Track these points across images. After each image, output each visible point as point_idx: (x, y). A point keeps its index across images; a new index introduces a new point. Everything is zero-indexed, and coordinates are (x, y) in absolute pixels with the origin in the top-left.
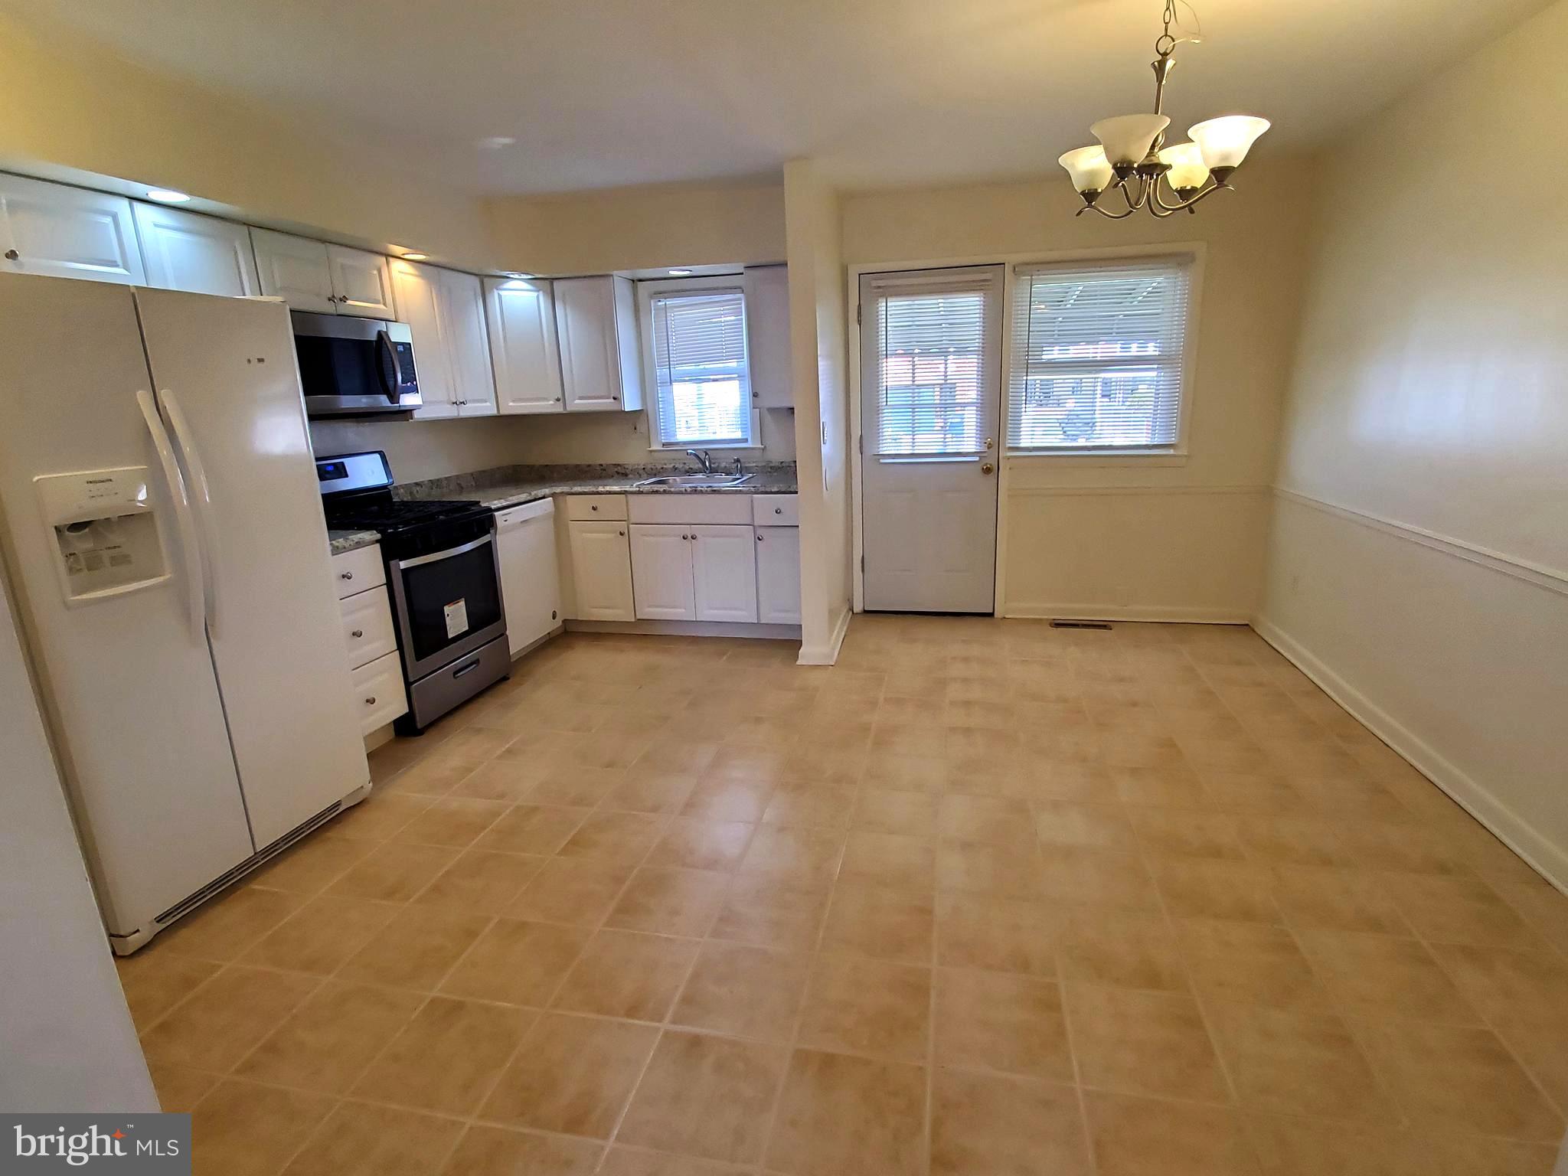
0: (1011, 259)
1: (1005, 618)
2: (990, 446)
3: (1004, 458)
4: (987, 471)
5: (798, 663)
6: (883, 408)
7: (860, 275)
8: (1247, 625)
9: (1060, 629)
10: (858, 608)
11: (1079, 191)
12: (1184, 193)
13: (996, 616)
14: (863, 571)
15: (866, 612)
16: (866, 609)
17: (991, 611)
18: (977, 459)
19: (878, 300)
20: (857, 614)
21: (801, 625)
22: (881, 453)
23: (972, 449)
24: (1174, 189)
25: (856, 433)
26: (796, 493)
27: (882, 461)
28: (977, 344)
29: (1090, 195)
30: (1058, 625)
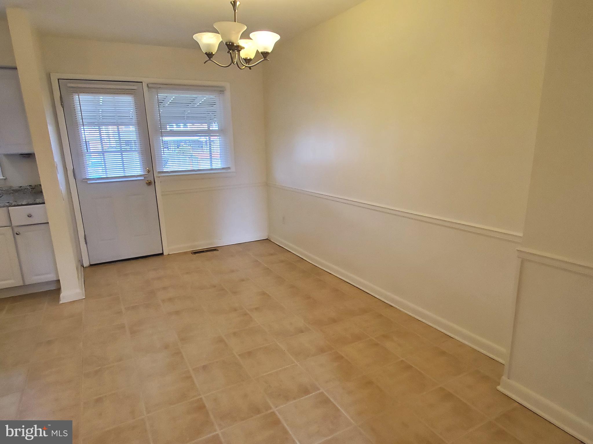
0: (145, 80)
1: (169, 254)
2: (149, 172)
3: (157, 177)
4: (149, 184)
5: (61, 302)
6: (85, 153)
7: (58, 79)
8: (267, 239)
9: (197, 255)
10: (86, 264)
11: (204, 52)
12: (247, 61)
13: (165, 254)
14: (86, 243)
15: (91, 265)
16: (91, 264)
17: (162, 252)
18: (143, 178)
19: (72, 94)
20: (85, 267)
21: (59, 280)
22: (87, 178)
23: (140, 173)
24: (243, 58)
25: (70, 167)
26: (44, 203)
27: (88, 182)
28: (134, 120)
29: (210, 55)
30: (195, 253)
